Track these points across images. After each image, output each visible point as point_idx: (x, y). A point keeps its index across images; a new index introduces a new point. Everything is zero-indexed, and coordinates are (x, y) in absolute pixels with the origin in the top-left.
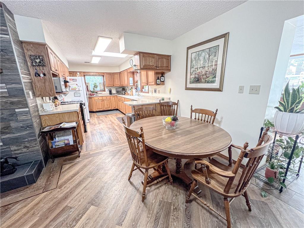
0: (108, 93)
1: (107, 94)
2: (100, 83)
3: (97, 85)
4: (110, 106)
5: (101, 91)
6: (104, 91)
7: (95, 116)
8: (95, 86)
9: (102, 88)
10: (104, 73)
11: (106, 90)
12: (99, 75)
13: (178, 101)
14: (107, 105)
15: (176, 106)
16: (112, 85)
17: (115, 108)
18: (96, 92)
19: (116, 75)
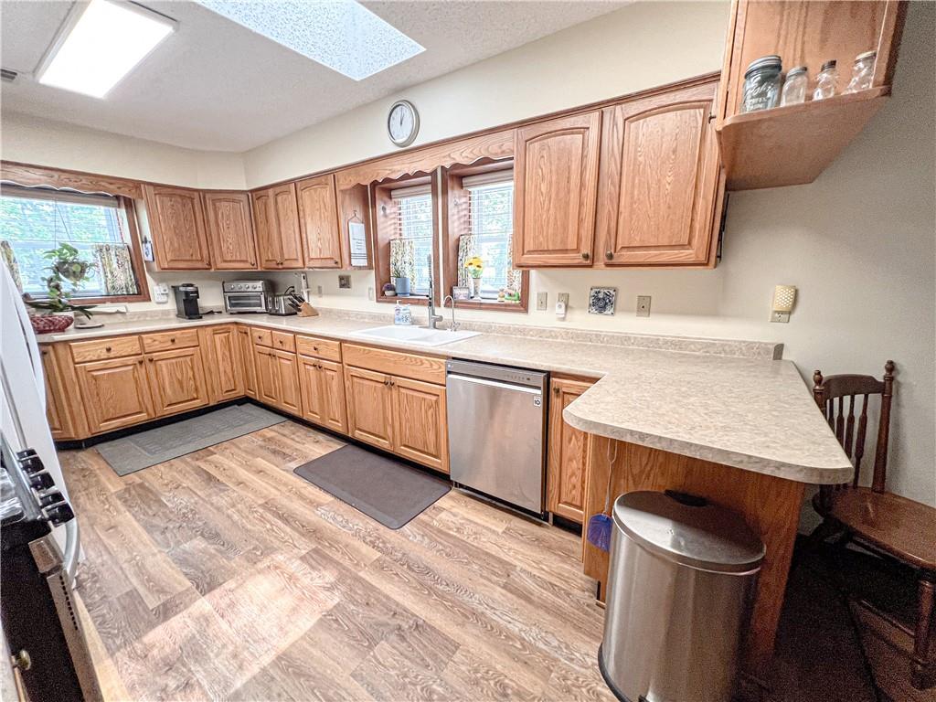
0: (171, 305)
1: (166, 313)
2: (103, 250)
3: (81, 257)
4: (196, 390)
5: (116, 299)
6: (142, 294)
7: (102, 490)
8: (68, 267)
9: (124, 278)
10: (137, 185)
11: (155, 289)
12: (99, 198)
13: (891, 367)
14: (180, 382)
15: (875, 400)
16: (199, 265)
17: (232, 395)
18: (81, 309)
19: (224, 207)
